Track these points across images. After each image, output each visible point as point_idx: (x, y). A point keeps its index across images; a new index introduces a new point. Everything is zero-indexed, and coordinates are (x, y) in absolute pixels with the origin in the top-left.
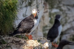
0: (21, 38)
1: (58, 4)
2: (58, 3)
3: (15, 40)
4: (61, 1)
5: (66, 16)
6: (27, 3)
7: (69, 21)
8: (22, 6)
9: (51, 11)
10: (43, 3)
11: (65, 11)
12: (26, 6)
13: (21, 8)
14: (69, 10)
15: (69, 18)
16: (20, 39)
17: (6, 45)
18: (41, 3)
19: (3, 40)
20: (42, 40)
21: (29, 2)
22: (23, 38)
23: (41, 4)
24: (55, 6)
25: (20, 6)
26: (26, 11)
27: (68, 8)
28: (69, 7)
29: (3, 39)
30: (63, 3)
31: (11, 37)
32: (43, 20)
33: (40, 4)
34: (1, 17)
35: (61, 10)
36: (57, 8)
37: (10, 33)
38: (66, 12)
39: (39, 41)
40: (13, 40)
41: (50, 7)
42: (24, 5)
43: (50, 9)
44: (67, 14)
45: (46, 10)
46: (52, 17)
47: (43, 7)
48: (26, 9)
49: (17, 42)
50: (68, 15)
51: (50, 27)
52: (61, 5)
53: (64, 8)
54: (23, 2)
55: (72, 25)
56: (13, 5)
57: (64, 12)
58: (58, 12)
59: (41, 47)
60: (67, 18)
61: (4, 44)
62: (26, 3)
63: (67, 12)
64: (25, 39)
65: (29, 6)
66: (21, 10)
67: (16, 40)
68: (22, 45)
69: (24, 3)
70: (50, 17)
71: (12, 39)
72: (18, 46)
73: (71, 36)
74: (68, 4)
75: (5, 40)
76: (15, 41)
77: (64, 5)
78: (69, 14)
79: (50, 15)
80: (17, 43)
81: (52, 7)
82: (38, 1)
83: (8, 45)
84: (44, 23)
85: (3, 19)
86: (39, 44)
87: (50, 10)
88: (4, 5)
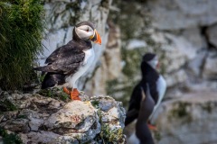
0: (51, 96)
1: (143, 29)
2: (143, 25)
3: (37, 100)
4: (150, 22)
5: (163, 57)
6: (67, 18)
7: (170, 69)
8: (54, 26)
9: (127, 44)
10: (104, 21)
11: (160, 44)
12: (65, 27)
13: (52, 31)
14: (170, 42)
15: (170, 63)
16: (49, 99)
17: (15, 113)
18: (102, 18)
19: (8, 102)
20: (104, 100)
21: (72, 17)
22: (56, 96)
23: (99, 22)
24: (137, 34)
25: (50, 27)
26: (65, 37)
27: (166, 38)
28: (169, 36)
29: (9, 98)
30: (154, 25)
31: (27, 95)
32: (108, 64)
33: (97, 21)
34: (4, 46)
35: (150, 43)
36: (140, 38)
37: (26, 86)
38: (164, 47)
39: (95, 103)
40: (33, 102)
41: (124, 36)
42: (59, 23)
43: (123, 40)
44: (164, 52)
45: (114, 42)
46: (129, 60)
47: (107, 30)
48: (64, 32)
49: (41, 106)
50: (167, 54)
51: (124, 83)
52: (151, 31)
53: (157, 38)
54: (56, 17)
55: (176, 77)
56: (30, 18)
57: (157, 46)
58: (143, 48)
59: (101, 117)
60: (166, 62)
61: (12, 110)
62: (65, 18)
63: (166, 47)
64: (63, 98)
65: (71, 25)
66: (53, 36)
67: (40, 101)
68: (55, 112)
69: (60, 18)
70: (124, 59)
71: (31, 99)
72: (45, 115)
73: (174, 104)
74: (167, 27)
75: (13, 102)
76: (37, 104)
77: (157, 30)
78: (170, 52)
79: (125, 54)
80: (44, 108)
81: (128, 36)
82: (93, 15)
83: (21, 114)
84: (109, 74)
85: (9, 49)
86: (96, 110)
87: (124, 43)
88: (11, 17)
